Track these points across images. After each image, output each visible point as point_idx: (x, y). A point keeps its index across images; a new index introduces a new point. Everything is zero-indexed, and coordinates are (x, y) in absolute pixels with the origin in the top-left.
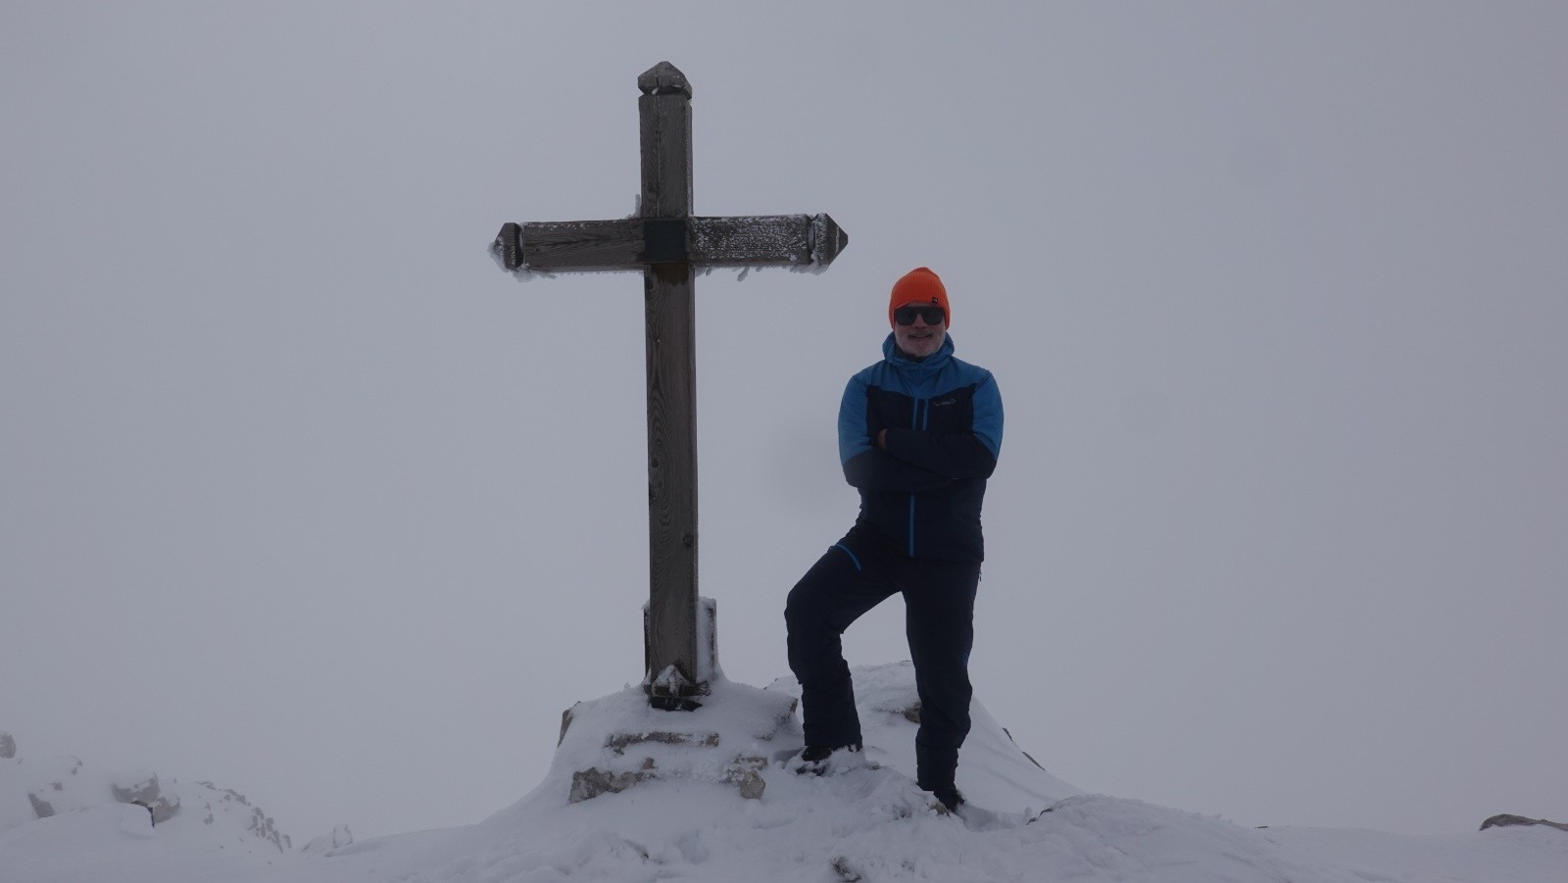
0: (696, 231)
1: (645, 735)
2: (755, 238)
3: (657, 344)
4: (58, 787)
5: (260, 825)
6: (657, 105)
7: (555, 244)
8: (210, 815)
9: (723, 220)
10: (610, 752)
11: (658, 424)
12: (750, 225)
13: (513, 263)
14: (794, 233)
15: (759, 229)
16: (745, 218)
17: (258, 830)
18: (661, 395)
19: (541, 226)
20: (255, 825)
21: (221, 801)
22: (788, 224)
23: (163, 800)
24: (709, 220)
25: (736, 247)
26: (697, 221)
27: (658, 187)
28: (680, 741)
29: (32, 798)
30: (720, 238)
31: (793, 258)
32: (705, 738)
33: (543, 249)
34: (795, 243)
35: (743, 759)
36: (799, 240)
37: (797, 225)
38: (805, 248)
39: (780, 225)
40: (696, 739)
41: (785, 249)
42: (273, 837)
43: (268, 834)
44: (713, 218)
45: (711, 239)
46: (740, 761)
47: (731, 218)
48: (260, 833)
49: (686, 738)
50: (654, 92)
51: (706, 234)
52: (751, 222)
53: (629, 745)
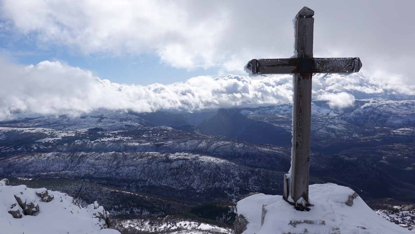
0: (316, 62)
1: (303, 221)
2: (335, 65)
3: (301, 99)
4: (22, 193)
5: (75, 202)
6: (305, 21)
7: (269, 66)
8: (62, 200)
9: (325, 59)
10: (291, 226)
11: (300, 123)
12: (334, 61)
13: (255, 72)
14: (348, 64)
15: (337, 62)
16: (332, 58)
17: (74, 203)
18: (302, 114)
19: (265, 60)
20: (73, 202)
21: (64, 196)
22: (346, 61)
23: (49, 196)
24: (320, 59)
25: (329, 68)
26: (316, 59)
27: (304, 48)
28: (314, 223)
29: (15, 196)
30: (324, 65)
31: (347, 71)
32: (321, 222)
33: (265, 67)
34: (348, 67)
35: (334, 229)
36: (349, 66)
37: (349, 61)
38: (351, 68)
39: (343, 61)
40: (318, 223)
41: (345, 69)
42: (78, 205)
43: (77, 204)
44: (322, 58)
45: (320, 65)
46: (334, 230)
47: (327, 58)
48: (75, 204)
49: (316, 222)
50: (305, 17)
51: (319, 64)
52: (334, 60)
53: (297, 224)
